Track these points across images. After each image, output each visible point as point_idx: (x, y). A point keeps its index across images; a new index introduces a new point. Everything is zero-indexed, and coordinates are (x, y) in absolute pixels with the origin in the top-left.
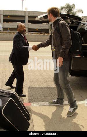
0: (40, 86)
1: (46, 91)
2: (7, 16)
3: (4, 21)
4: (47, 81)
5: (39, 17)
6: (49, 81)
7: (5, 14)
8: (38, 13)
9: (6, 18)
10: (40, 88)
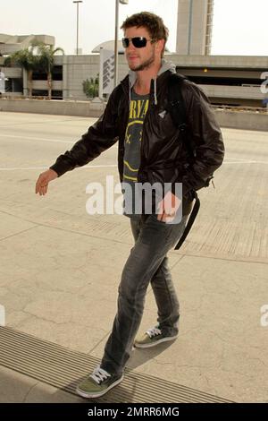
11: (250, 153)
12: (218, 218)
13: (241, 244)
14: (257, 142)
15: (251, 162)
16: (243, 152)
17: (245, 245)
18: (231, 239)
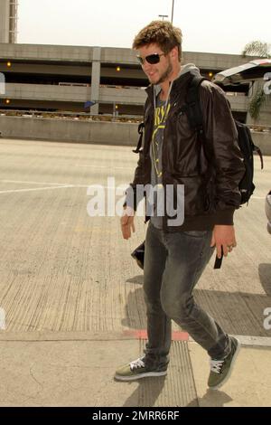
0: (216, 289)
1: (235, 304)
2: (114, 66)
3: (104, 81)
4: (238, 276)
5: (227, 73)
6: (246, 275)
7: (108, 59)
8: (213, 58)
9: (110, 74)
10: (215, 293)
11: (66, 174)
12: (16, 273)
13: (47, 312)
14: (76, 158)
15: (66, 186)
16: (56, 174)
17: (54, 312)
18: (35, 304)
